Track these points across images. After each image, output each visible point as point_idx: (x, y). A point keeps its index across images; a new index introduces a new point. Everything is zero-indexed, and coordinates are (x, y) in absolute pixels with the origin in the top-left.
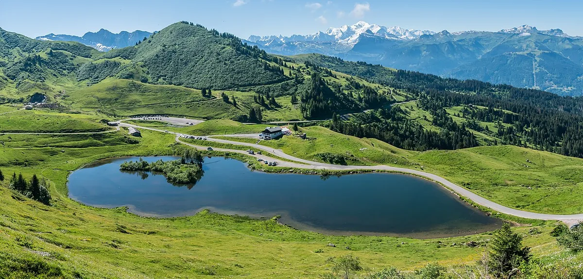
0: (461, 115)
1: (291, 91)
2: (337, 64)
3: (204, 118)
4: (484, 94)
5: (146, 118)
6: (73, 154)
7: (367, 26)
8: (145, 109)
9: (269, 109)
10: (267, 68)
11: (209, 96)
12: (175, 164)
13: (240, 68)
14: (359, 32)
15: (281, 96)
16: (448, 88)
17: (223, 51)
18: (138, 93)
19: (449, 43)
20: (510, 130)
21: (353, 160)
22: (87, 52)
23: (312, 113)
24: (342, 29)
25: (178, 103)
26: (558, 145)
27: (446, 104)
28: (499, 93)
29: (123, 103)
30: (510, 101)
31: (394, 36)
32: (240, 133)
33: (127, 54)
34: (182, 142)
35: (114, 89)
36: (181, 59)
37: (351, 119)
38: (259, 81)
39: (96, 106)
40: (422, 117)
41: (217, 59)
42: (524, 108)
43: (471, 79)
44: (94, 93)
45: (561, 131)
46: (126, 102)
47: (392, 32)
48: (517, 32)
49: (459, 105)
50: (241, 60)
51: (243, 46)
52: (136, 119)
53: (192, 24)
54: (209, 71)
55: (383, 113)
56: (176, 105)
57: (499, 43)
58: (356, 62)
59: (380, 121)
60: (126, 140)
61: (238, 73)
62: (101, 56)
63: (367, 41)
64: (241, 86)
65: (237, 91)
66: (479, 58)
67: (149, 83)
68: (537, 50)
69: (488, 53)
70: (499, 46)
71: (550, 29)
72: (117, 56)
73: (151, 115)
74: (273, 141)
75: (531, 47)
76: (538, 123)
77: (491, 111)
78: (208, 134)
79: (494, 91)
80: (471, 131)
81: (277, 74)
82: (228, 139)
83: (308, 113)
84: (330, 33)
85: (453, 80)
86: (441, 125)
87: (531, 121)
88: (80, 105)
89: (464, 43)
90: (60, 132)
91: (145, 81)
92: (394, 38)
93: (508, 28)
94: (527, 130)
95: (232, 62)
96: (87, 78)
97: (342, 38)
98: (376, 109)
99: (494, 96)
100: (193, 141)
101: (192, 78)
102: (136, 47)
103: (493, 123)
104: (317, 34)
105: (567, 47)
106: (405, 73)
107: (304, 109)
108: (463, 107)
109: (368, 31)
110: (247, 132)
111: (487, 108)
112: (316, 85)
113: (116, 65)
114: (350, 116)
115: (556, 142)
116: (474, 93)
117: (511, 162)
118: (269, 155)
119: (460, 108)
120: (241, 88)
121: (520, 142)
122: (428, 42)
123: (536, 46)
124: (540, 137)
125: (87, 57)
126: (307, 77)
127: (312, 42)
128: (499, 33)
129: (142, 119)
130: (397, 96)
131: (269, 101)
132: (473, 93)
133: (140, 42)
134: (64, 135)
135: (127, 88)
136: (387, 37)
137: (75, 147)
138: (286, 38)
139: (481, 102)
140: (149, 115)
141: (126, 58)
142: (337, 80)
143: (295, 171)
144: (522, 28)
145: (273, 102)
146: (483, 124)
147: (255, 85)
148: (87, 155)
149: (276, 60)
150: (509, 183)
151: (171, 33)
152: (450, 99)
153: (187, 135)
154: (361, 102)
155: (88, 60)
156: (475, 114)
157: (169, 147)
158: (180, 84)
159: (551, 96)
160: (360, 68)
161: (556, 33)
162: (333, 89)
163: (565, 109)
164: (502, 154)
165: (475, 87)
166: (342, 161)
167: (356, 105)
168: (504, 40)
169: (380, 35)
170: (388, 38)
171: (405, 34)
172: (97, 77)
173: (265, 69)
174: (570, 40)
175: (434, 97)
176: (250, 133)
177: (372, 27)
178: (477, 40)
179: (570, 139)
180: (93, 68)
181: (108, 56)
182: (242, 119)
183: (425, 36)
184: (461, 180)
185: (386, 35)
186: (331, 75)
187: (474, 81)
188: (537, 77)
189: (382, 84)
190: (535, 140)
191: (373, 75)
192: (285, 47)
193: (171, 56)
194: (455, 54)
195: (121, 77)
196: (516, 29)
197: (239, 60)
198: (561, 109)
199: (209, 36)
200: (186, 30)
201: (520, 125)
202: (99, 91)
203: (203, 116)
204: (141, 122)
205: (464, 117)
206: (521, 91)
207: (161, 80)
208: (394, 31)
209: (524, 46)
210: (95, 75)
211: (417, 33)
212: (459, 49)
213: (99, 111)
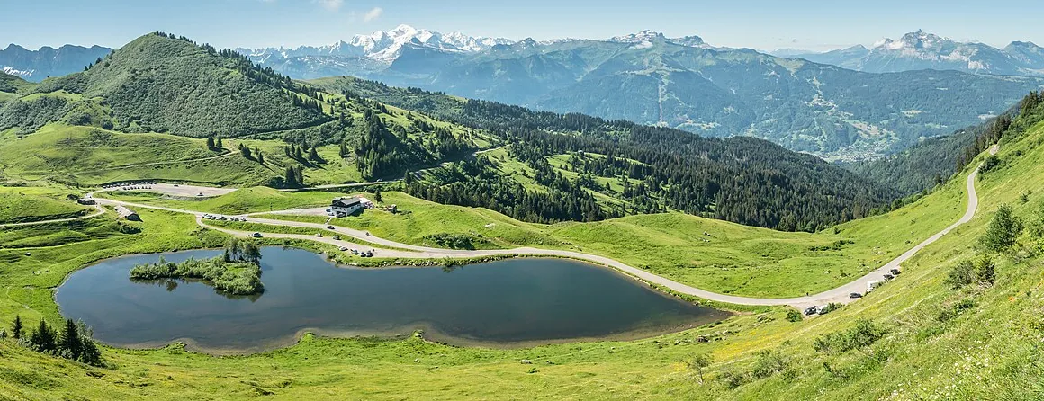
0: (570, 167)
1: (336, 137)
2: (379, 92)
3: (216, 184)
4: (593, 136)
5: (126, 187)
6: (43, 258)
7: (411, 32)
8: (121, 172)
9: (309, 166)
10: (298, 103)
11: (219, 149)
12: (220, 264)
13: (256, 104)
14: (400, 41)
15: (322, 145)
16: (542, 127)
17: (227, 77)
18: (106, 147)
19: (536, 57)
20: (641, 189)
21: (482, 242)
22: (8, 84)
23: (375, 170)
24: (374, 37)
25: (171, 162)
26: (709, 210)
27: (546, 150)
28: (616, 133)
29: (86, 165)
30: (631, 144)
31: (452, 46)
32: (294, 208)
33: (75, 85)
34: (210, 227)
35: (68, 142)
36: (162, 92)
37: (427, 178)
38: (287, 123)
39: (45, 171)
40: (519, 172)
41: (220, 90)
42: (656, 156)
43: (574, 112)
44: (36, 150)
45: (713, 189)
46: (91, 162)
47: (449, 41)
48: (635, 41)
49: (565, 153)
50: (257, 92)
51: (255, 69)
52: (113, 189)
53: (172, 37)
54: (207, 110)
55: (466, 168)
56: (169, 164)
57: (609, 57)
58: (406, 88)
59: (466, 180)
60: (121, 227)
61: (254, 111)
62: (33, 88)
63: (413, 55)
64: (260, 131)
65: (255, 139)
66: (579, 80)
67: (116, 130)
68: (664, 68)
69: (593, 72)
70: (610, 61)
71: (684, 37)
72: (59, 89)
73: (133, 181)
74: (352, 218)
75: (655, 64)
76: (679, 178)
77: (610, 161)
78: (246, 211)
79: (608, 130)
80: (589, 191)
81: (313, 112)
82: (279, 218)
83: (368, 171)
84: (356, 43)
85: (548, 114)
86: (546, 183)
87: (670, 176)
88: (17, 170)
89: (556, 58)
90: (14, 222)
91: (109, 127)
92: (453, 50)
93: (622, 34)
94: (664, 189)
95: (243, 95)
96: (16, 125)
97: (374, 50)
98: (456, 161)
99: (608, 138)
100: (225, 224)
101: (182, 121)
102: (86, 73)
103: (616, 179)
104: (337, 44)
105: (709, 63)
106: (479, 105)
107: (362, 166)
108: (571, 156)
109: (415, 39)
110: (305, 206)
111: (605, 156)
112: (373, 129)
113: (60, 102)
114: (424, 173)
115: (706, 206)
116: (580, 134)
117: (684, 236)
118: (353, 240)
119: (566, 157)
120: (261, 135)
121: (657, 205)
122: (503, 56)
123: (664, 61)
124: (683, 199)
125: (9, 91)
126: (356, 115)
127: (330, 57)
128: (608, 42)
129: (121, 188)
130: (478, 140)
131: (307, 154)
132: (577, 134)
133: (91, 66)
134: (23, 227)
135: (88, 139)
136: (442, 48)
137: (45, 245)
138: (289, 51)
139: (594, 147)
140: (130, 182)
141: (73, 91)
142: (394, 119)
143: (404, 262)
144: (643, 34)
145: (314, 155)
146: (602, 181)
147: (281, 129)
148: (67, 257)
149: (305, 91)
150: (697, 263)
151: (142, 51)
152: (552, 144)
153: (214, 215)
154: (434, 152)
155: (12, 97)
156: (590, 165)
157: (192, 235)
158: (164, 131)
159: (690, 138)
160: (413, 97)
161: (693, 42)
162: (396, 134)
163: (710, 157)
164: (671, 225)
165: (580, 125)
166: (466, 244)
167: (430, 156)
168: (617, 52)
169: (432, 46)
170: (444, 49)
171: (468, 44)
172: (32, 123)
173: (295, 104)
174: (714, 52)
175: (529, 140)
176: (310, 207)
177: (420, 33)
178: (576, 54)
179: (725, 201)
180: (24, 109)
181: (45, 89)
182: (276, 183)
183: (499, 46)
184: (638, 263)
185: (440, 45)
186: (385, 111)
187: (579, 116)
188: (664, 108)
189: (453, 123)
190: (677, 203)
191: (433, 108)
192: (289, 65)
193: (145, 86)
194: (544, 74)
195: (71, 122)
196: (634, 36)
197: (253, 91)
198: (704, 157)
199: (203, 55)
200: (164, 46)
201: (655, 181)
202: (44, 146)
203: (215, 181)
204: (121, 194)
205: (574, 170)
206: (647, 129)
207: (133, 124)
208: (452, 38)
209: (646, 62)
210: (28, 120)
211: (486, 43)
212: (550, 66)
213: (52, 179)
